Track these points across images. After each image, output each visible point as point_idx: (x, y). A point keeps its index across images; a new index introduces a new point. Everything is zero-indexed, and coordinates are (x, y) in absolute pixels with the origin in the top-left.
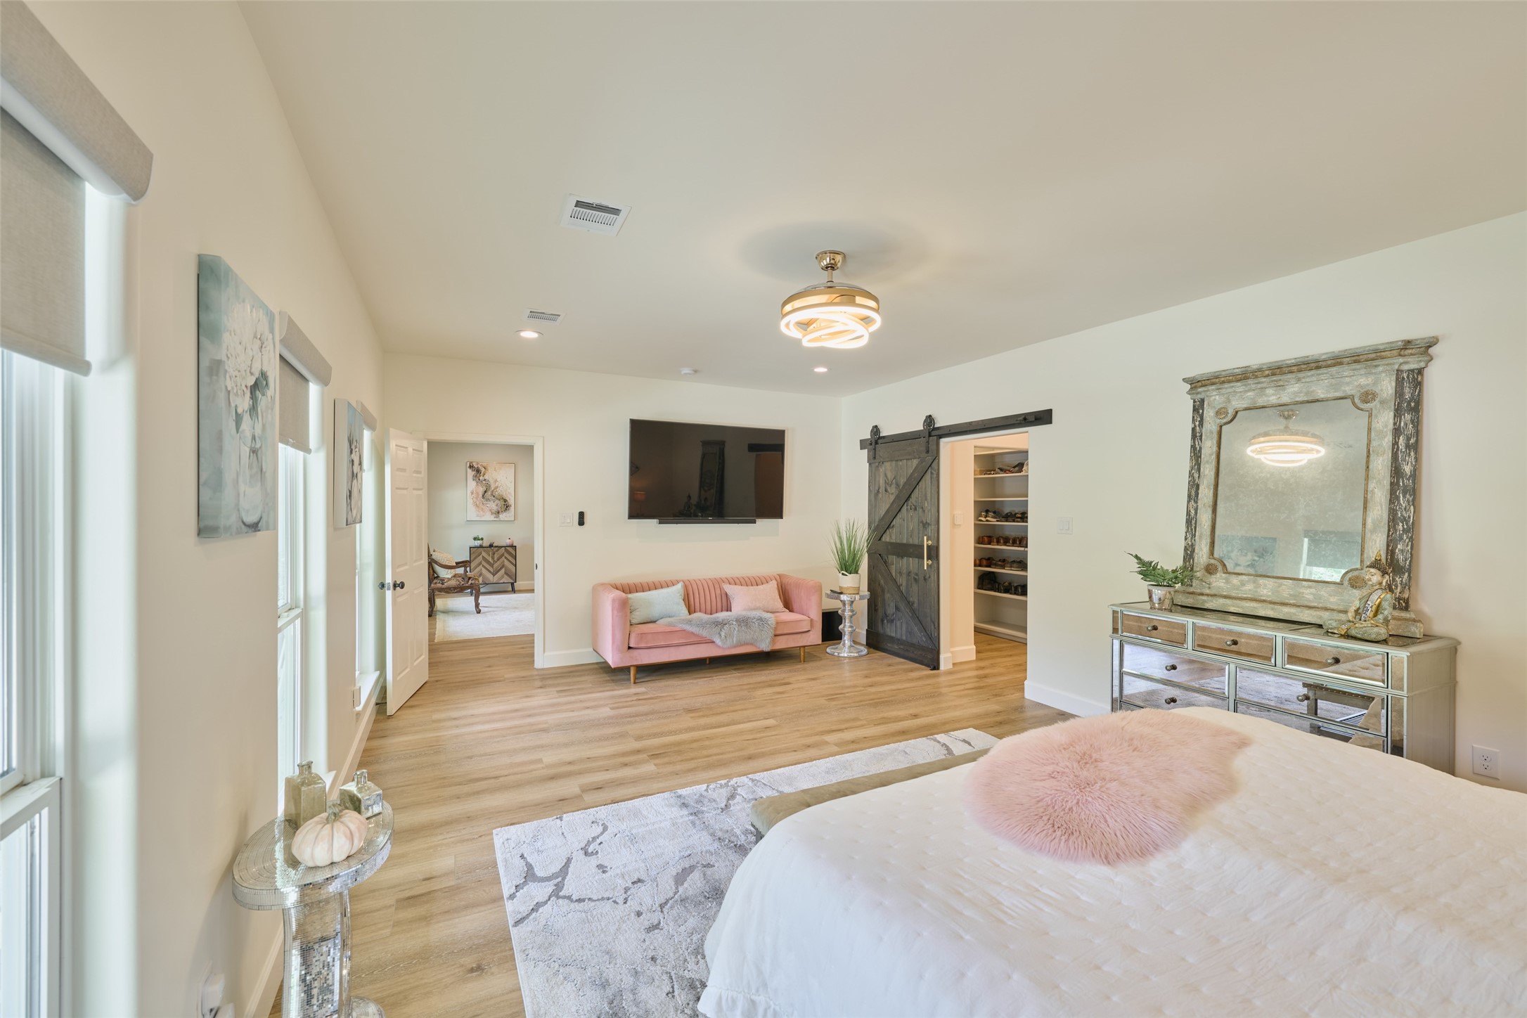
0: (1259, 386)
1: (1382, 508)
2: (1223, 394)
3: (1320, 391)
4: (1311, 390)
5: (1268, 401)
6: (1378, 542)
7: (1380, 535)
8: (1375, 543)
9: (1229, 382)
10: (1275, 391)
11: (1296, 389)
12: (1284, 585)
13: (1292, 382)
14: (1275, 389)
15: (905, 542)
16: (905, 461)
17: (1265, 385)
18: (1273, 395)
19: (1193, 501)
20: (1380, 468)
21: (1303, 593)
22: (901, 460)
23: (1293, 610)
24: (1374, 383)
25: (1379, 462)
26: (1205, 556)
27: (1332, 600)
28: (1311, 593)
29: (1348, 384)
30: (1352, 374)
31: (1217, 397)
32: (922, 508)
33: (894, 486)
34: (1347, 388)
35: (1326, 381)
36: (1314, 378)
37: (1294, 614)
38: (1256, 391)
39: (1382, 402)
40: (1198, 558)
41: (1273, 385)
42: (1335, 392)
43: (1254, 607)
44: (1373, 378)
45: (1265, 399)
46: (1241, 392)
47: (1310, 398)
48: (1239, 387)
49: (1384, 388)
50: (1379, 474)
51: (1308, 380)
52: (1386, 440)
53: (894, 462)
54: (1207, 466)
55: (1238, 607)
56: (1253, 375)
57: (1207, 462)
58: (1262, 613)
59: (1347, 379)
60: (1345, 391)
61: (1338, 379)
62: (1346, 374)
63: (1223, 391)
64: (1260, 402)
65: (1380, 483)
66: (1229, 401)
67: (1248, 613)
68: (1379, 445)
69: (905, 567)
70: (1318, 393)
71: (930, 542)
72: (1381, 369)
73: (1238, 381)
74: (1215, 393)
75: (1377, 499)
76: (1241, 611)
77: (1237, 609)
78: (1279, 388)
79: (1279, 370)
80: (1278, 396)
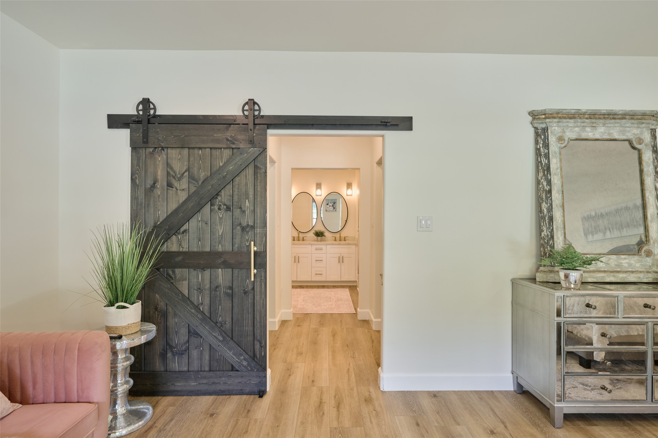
0: (583, 124)
1: (653, 207)
2: (560, 127)
3: (615, 134)
4: (611, 132)
5: (588, 135)
6: (654, 227)
7: (655, 224)
8: (653, 229)
9: (565, 118)
10: (591, 129)
11: (603, 130)
12: (612, 259)
13: (601, 126)
14: (591, 128)
15: (208, 249)
16: (208, 150)
17: (585, 124)
18: (590, 132)
19: (544, 203)
20: (650, 184)
21: (622, 263)
22: (200, 148)
23: (624, 275)
24: (640, 133)
25: (649, 180)
26: (561, 243)
27: (637, 266)
28: (627, 263)
29: (629, 131)
30: (630, 126)
31: (556, 128)
32: (241, 208)
33: (185, 180)
34: (628, 134)
35: (618, 128)
36: (612, 125)
37: (626, 278)
38: (580, 128)
39: (646, 145)
40: (557, 244)
41: (590, 125)
42: (623, 135)
43: (603, 277)
44: (640, 130)
45: (586, 134)
46: (571, 127)
47: (611, 138)
48: (571, 123)
49: (646, 137)
50: (650, 187)
51: (609, 125)
52: (650, 167)
53: (186, 151)
54: (555, 177)
55: (593, 278)
56: (578, 116)
57: (555, 174)
58: (608, 280)
59: (628, 129)
60: (627, 136)
61: (624, 128)
62: (628, 125)
63: (560, 124)
64: (584, 135)
65: (651, 193)
66: (564, 132)
67: (600, 281)
68: (648, 170)
69: (207, 282)
70: (614, 134)
71: (256, 249)
72: (644, 125)
73: (571, 118)
74: (555, 125)
75: (651, 202)
76: (595, 280)
77: (592, 279)
78: (593, 128)
79: (593, 116)
80: (593, 133)
